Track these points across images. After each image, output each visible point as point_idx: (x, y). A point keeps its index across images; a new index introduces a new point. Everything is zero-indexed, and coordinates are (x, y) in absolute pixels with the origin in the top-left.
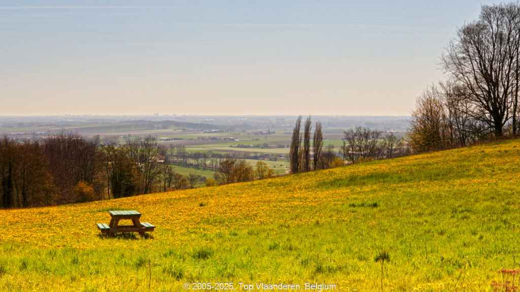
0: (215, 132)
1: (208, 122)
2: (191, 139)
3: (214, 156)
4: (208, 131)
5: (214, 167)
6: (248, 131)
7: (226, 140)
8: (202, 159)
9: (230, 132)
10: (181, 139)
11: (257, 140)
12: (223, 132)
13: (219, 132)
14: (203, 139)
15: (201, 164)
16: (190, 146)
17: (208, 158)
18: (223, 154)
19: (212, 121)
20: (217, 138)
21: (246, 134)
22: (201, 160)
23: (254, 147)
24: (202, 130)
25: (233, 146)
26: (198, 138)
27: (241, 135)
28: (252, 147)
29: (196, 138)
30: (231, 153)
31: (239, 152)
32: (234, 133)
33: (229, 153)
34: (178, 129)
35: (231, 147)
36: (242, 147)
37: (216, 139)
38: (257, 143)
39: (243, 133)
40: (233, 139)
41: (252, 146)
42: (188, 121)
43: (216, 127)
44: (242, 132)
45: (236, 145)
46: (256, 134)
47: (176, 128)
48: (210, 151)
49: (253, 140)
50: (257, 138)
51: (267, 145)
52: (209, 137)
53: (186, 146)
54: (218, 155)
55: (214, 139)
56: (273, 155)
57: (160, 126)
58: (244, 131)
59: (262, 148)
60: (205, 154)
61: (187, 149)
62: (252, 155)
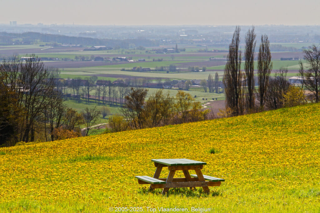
0: (100, 49)
1: (90, 34)
2: (66, 59)
3: (100, 83)
4: (89, 47)
5: (101, 99)
6: (147, 48)
7: (117, 61)
8: (84, 87)
9: (121, 49)
10: (51, 59)
11: (159, 60)
12: (111, 49)
13: (105, 49)
14: (83, 58)
15: (83, 95)
16: (65, 69)
17: (92, 86)
18: (113, 80)
19: (94, 34)
20: (104, 57)
21: (143, 52)
22: (82, 89)
23: (156, 70)
24: (81, 46)
25: (126, 69)
26: (76, 58)
27: (136, 53)
28: (152, 70)
29: (73, 58)
30: (124, 80)
31: (136, 77)
32: (128, 51)
33: (120, 79)
34: (47, 45)
35: (123, 70)
36: (138, 70)
37: (102, 59)
38: (160, 65)
39: (139, 51)
40: (126, 60)
41: (154, 69)
42: (60, 33)
43: (101, 42)
44: (138, 49)
45: (130, 69)
46: (158, 51)
47: (44, 43)
48: (95, 77)
49: (154, 60)
50: (160, 58)
51: (175, 67)
52: (92, 56)
53: (60, 69)
54: (106, 81)
55: (98, 58)
56: (183, 82)
57: (21, 39)
58: (141, 48)
59: (168, 72)
60: (87, 81)
61: (62, 73)
62: (154, 82)
